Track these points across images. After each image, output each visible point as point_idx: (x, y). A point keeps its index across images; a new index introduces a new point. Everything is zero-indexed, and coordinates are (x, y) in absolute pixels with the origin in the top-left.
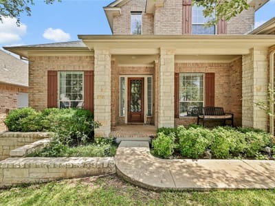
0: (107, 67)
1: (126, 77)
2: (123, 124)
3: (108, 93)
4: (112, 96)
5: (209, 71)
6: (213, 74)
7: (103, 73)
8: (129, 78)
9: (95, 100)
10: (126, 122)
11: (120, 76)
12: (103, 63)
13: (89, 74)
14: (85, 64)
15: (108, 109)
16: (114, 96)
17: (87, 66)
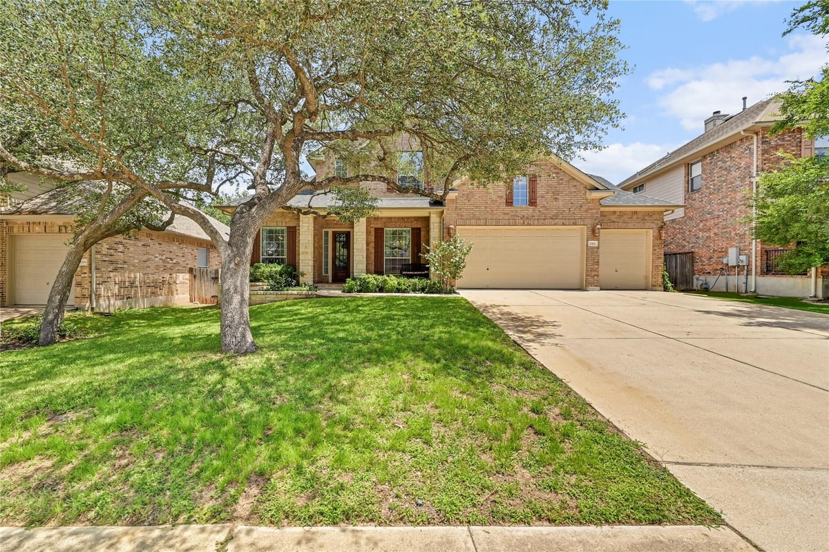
0: (310, 228)
1: (330, 231)
2: (328, 283)
3: (311, 249)
4: (314, 252)
5: (416, 226)
6: (419, 229)
7: (306, 233)
8: (333, 232)
9: (300, 256)
10: (330, 279)
11: (324, 230)
12: (307, 224)
13: (292, 230)
14: (287, 220)
15: (311, 263)
16: (316, 252)
17: (289, 222)
